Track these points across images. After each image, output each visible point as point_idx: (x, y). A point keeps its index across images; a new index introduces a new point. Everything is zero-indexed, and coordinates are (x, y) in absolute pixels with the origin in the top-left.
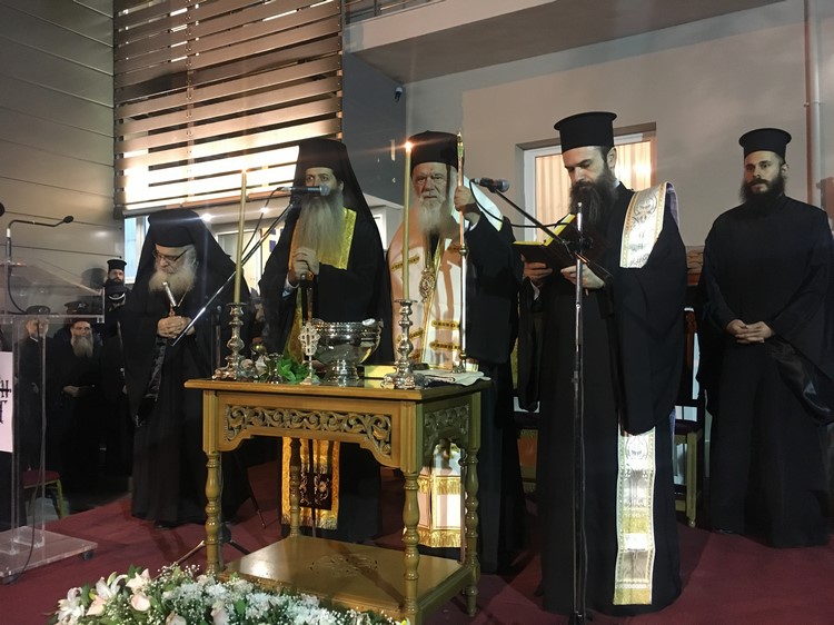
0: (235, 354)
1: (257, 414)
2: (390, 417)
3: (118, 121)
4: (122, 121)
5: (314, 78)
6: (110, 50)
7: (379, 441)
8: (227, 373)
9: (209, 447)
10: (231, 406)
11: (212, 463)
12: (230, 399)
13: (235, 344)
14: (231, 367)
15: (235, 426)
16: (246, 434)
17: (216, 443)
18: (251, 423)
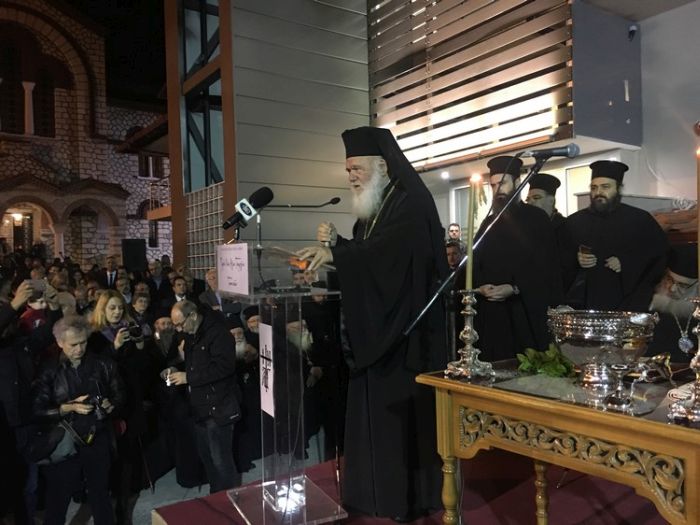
0: (469, 347)
1: (495, 422)
2: (682, 462)
3: (373, 102)
4: (375, 100)
5: (542, 33)
6: (366, 43)
7: (665, 492)
8: (461, 369)
9: (443, 450)
10: (466, 408)
11: (448, 469)
12: (465, 402)
13: (467, 336)
14: (464, 362)
15: (471, 432)
16: (484, 443)
17: (451, 447)
18: (489, 431)
